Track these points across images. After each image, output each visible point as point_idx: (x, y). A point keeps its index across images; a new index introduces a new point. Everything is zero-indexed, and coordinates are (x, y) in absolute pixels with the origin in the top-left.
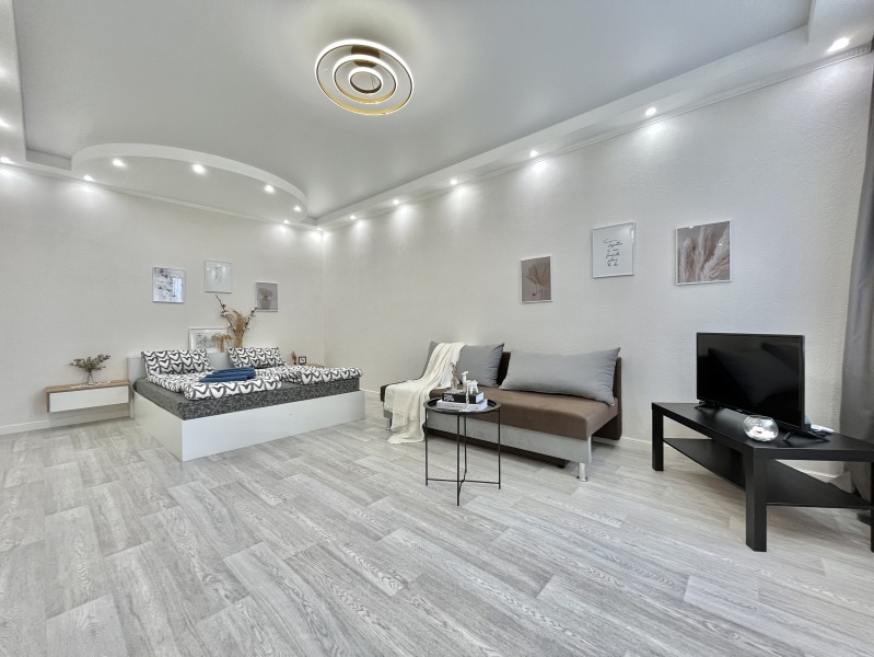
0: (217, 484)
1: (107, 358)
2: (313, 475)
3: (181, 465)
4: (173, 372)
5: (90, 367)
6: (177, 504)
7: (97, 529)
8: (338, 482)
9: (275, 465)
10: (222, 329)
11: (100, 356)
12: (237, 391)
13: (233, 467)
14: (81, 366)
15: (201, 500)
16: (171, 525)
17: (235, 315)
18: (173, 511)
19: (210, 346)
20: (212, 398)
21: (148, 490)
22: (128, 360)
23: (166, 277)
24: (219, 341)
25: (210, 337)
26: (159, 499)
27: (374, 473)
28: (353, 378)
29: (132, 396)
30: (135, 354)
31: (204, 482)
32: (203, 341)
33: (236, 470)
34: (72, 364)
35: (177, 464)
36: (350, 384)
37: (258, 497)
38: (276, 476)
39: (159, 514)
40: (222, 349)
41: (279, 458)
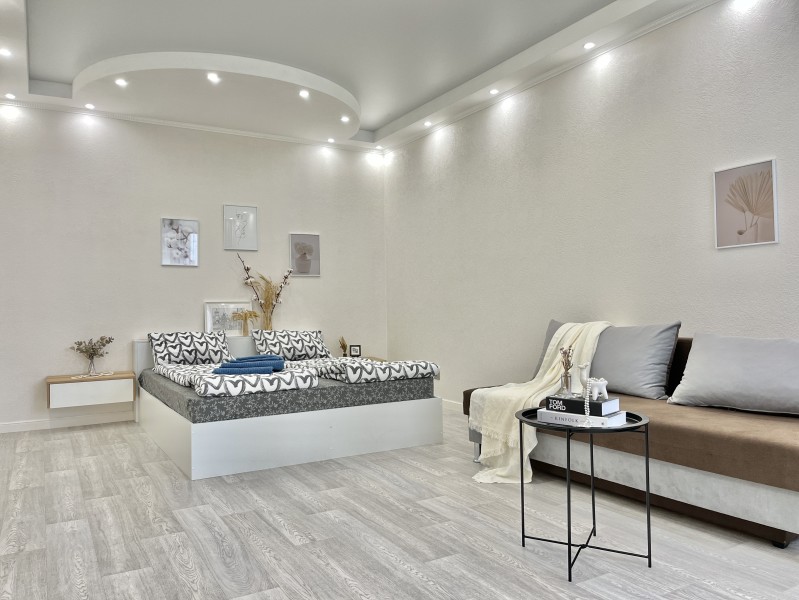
0: (229, 512)
1: (110, 341)
2: (354, 513)
3: (190, 484)
4: (185, 361)
5: (91, 352)
6: (182, 530)
7: (96, 546)
8: (390, 526)
9: (304, 494)
10: (245, 302)
11: (102, 339)
12: (259, 388)
13: (251, 492)
14: (82, 351)
15: (210, 528)
16: (173, 552)
17: (262, 283)
18: (176, 538)
19: (231, 328)
20: (227, 395)
21: (149, 509)
22: (133, 344)
23: (177, 231)
24: (242, 318)
25: (229, 314)
26: (162, 521)
27: (444, 520)
28: (423, 376)
29: (137, 393)
30: (140, 336)
31: (216, 507)
32: (221, 320)
33: (256, 497)
34: (73, 348)
35: (186, 482)
36: (419, 386)
37: (279, 532)
38: (306, 510)
39: (161, 538)
40: (245, 332)
41: (312, 486)
